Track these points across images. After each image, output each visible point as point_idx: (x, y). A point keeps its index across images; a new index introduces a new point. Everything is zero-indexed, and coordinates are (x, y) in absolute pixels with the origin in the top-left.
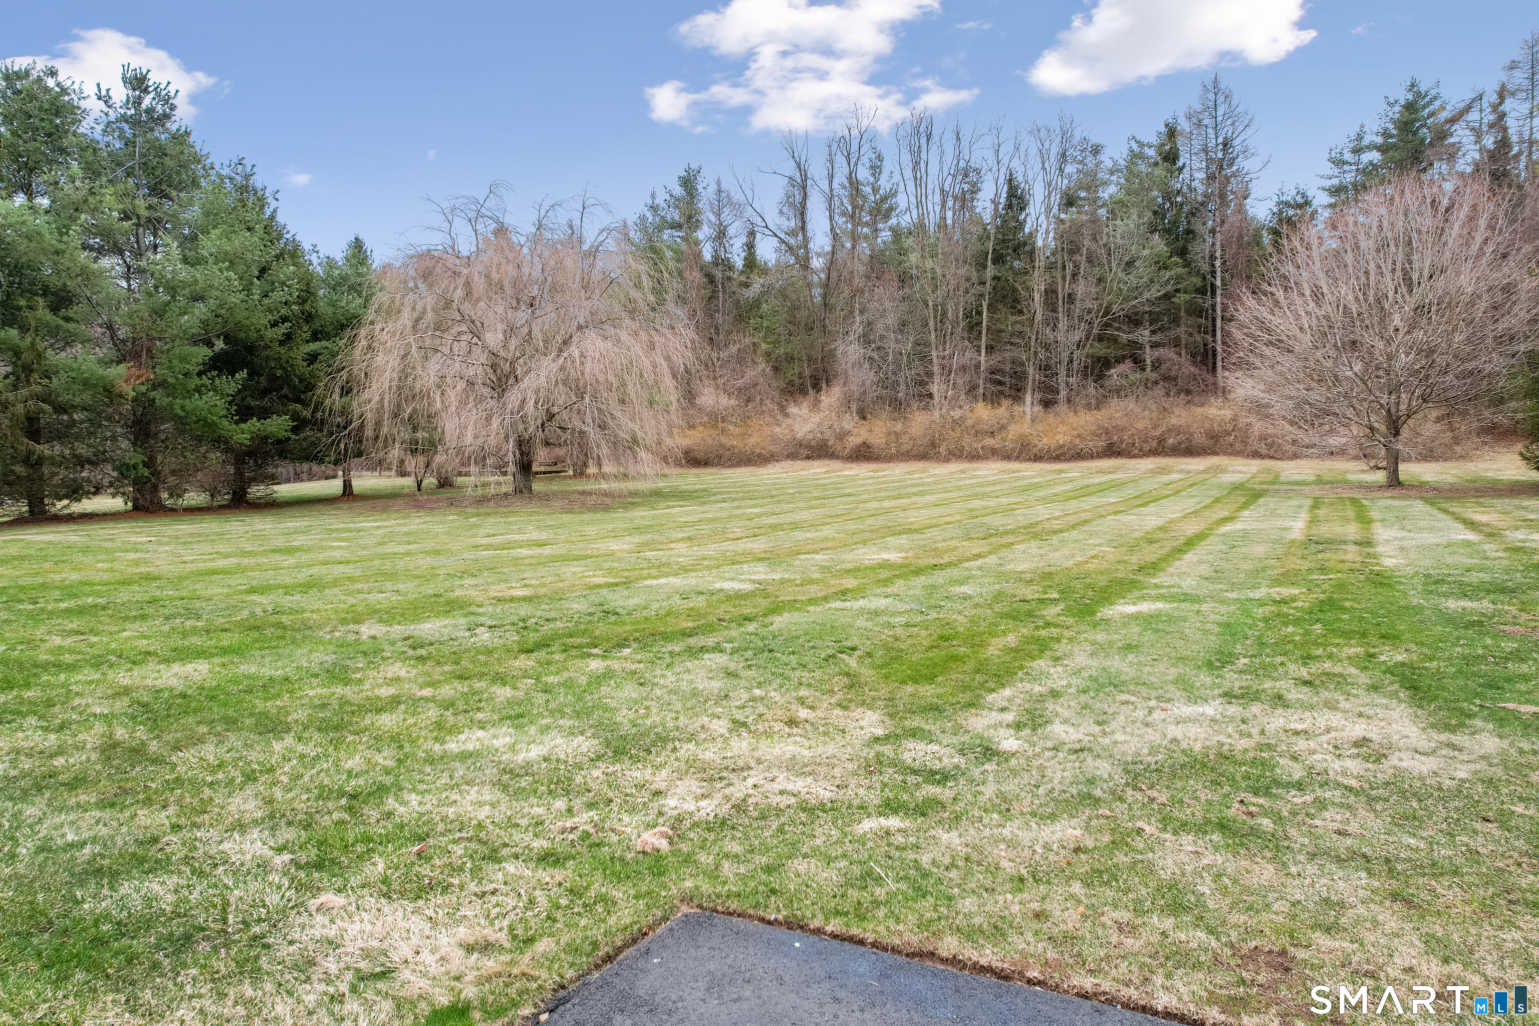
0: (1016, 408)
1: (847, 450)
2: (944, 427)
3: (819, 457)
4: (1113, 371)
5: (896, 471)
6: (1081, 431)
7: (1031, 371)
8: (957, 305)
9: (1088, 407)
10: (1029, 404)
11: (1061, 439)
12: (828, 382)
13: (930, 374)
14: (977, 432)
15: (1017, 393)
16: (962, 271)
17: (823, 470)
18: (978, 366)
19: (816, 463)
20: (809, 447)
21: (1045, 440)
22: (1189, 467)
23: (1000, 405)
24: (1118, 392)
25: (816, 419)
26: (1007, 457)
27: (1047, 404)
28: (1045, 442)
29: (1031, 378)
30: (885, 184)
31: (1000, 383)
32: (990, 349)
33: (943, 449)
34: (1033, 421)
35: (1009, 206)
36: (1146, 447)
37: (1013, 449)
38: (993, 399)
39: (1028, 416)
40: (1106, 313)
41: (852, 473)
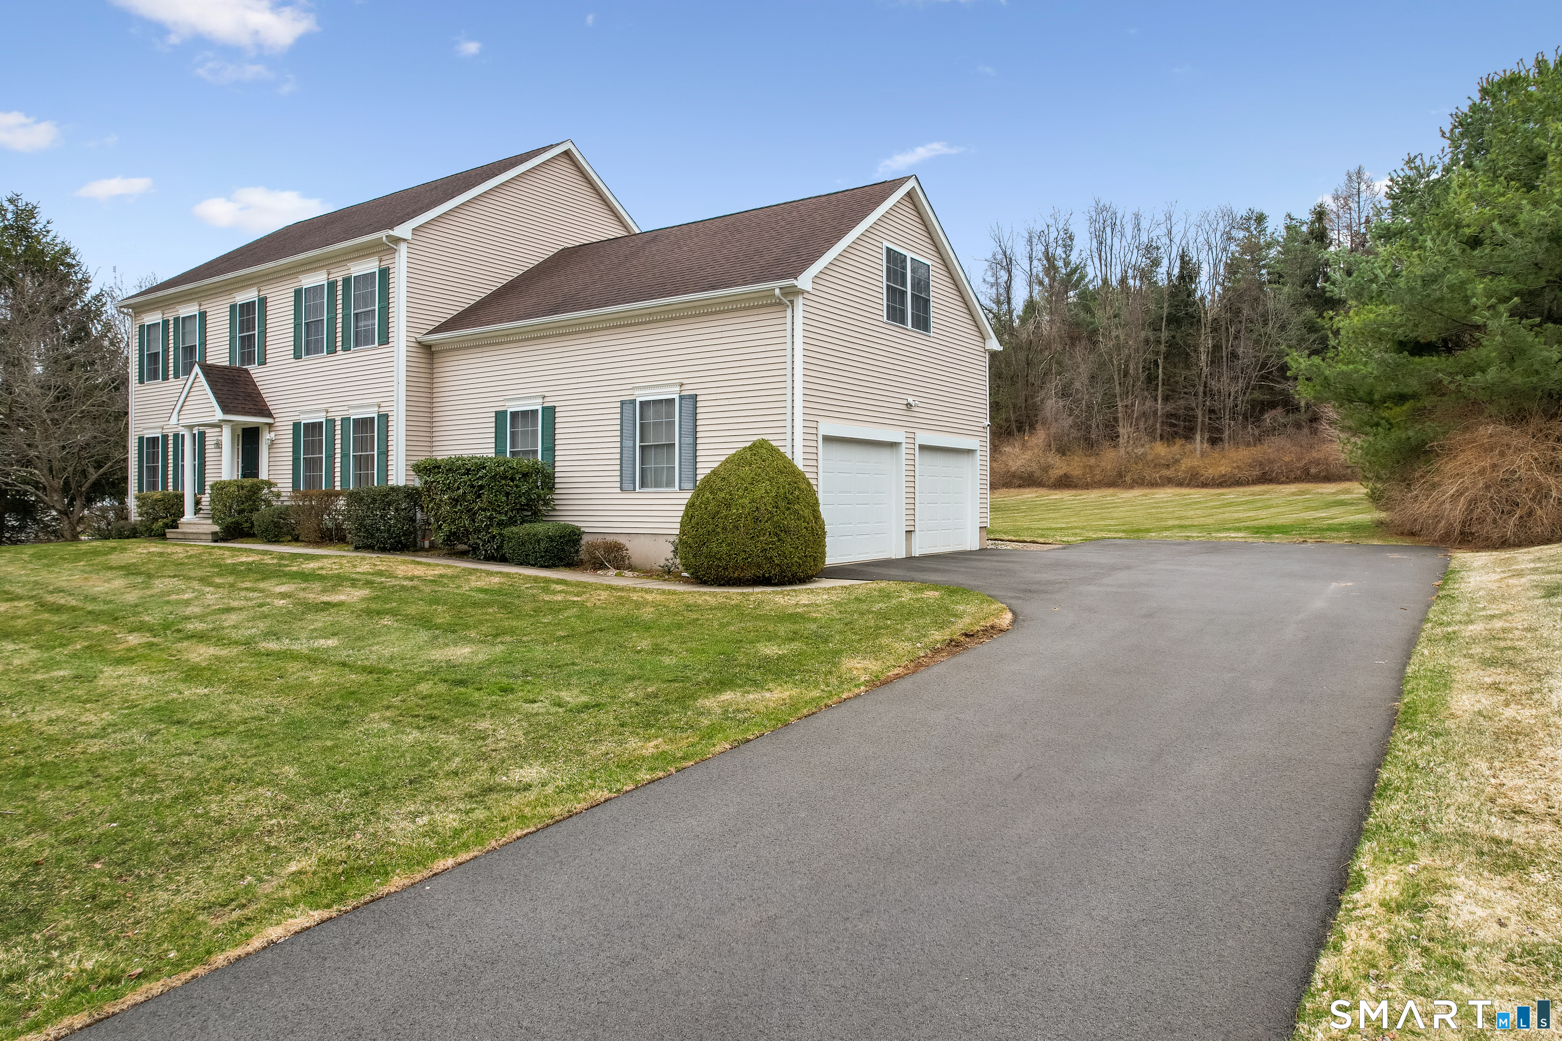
0: (1189, 447)
1: (1052, 480)
2: (1129, 461)
3: (1029, 486)
4: (1266, 416)
5: (1093, 495)
6: (1240, 463)
7: (1199, 413)
8: (1137, 364)
9: (1248, 444)
10: (1199, 443)
11: (1223, 470)
12: (1032, 427)
13: (1116, 420)
14: (1156, 465)
15: (1188, 434)
16: (1143, 334)
17: (1034, 495)
18: (1155, 412)
19: (1027, 490)
20: (1021, 478)
21: (1210, 471)
23: (1175, 443)
24: (1271, 432)
25: (1026, 456)
26: (1180, 484)
27: (1214, 441)
28: (1210, 472)
29: (1200, 420)
30: (1074, 258)
31: (1174, 425)
32: (1166, 399)
33: (1128, 479)
34: (1202, 456)
35: (1182, 277)
36: (1292, 476)
37: (1185, 479)
38: (1168, 438)
39: (1198, 452)
40: (1262, 368)
41: (1057, 497)
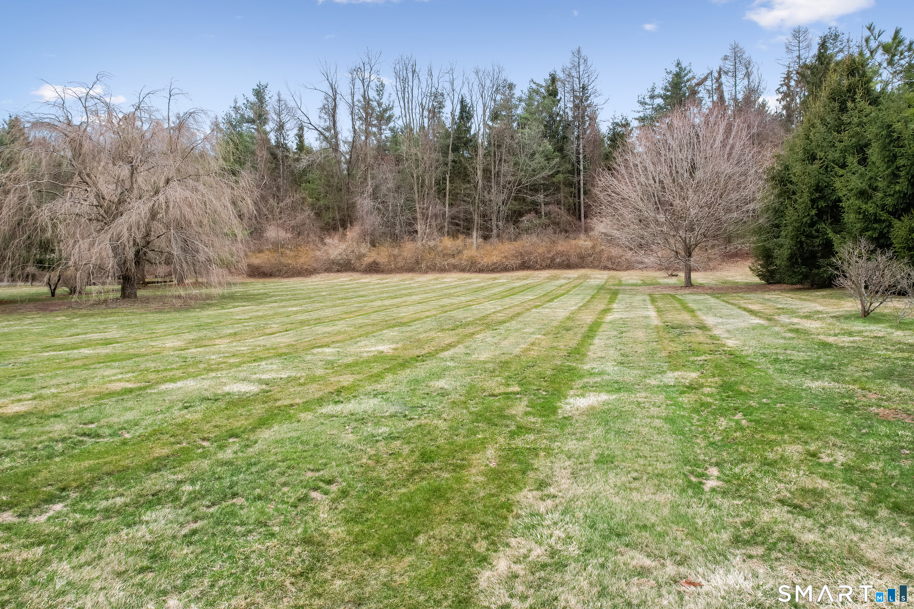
0: (468, 241)
1: (363, 266)
2: (424, 251)
3: (346, 271)
4: (524, 218)
5: (395, 279)
6: (506, 254)
7: (476, 217)
8: (431, 176)
9: (510, 239)
10: (475, 238)
11: (495, 259)
12: (351, 223)
13: (415, 219)
14: (444, 255)
15: (468, 231)
16: (434, 156)
17: (348, 279)
18: (444, 214)
19: (344, 274)
20: (338, 264)
21: (485, 260)
22: (569, 276)
23: (458, 238)
24: (527, 230)
25: (343, 246)
26: (463, 270)
27: (486, 238)
28: (486, 261)
29: (476, 222)
30: (385, 101)
31: (457, 225)
32: (451, 205)
33: (423, 266)
34: (477, 248)
35: (461, 118)
36: (544, 264)
37: (466, 265)
38: (454, 235)
39: (475, 245)
40: (519, 184)
41: (366, 280)
